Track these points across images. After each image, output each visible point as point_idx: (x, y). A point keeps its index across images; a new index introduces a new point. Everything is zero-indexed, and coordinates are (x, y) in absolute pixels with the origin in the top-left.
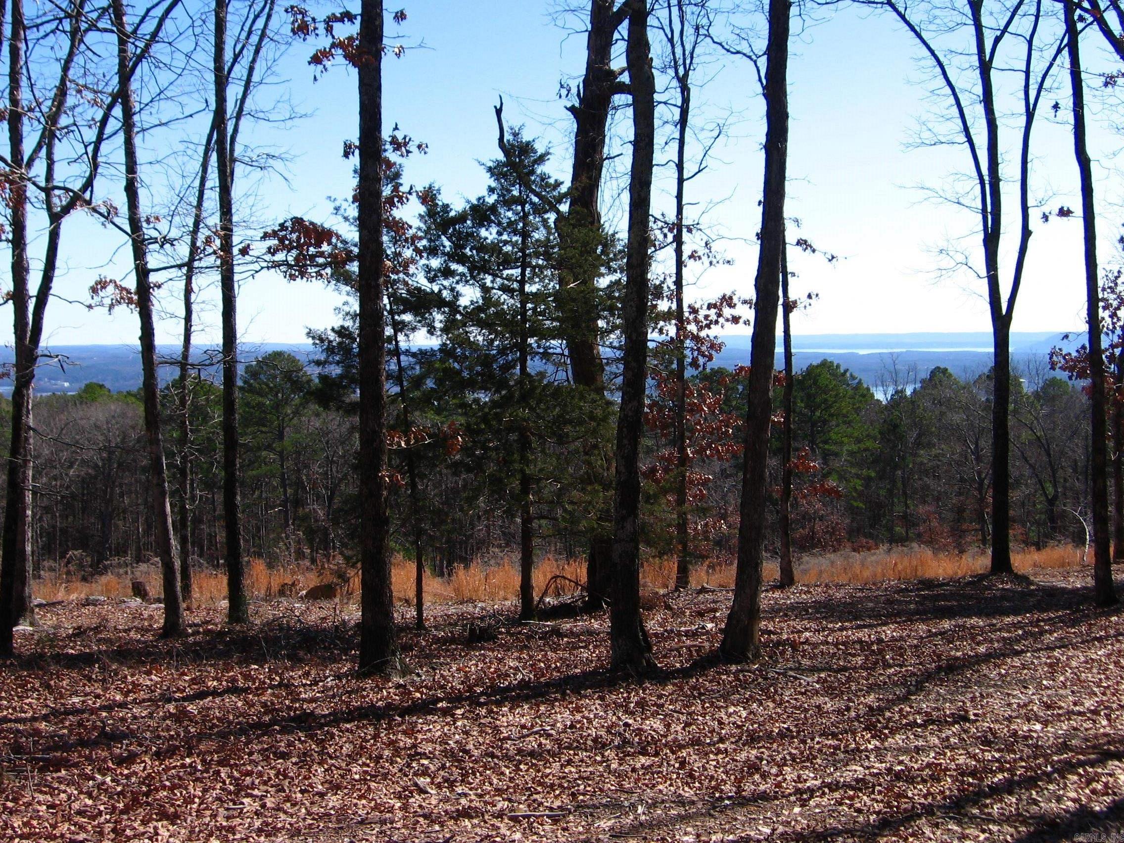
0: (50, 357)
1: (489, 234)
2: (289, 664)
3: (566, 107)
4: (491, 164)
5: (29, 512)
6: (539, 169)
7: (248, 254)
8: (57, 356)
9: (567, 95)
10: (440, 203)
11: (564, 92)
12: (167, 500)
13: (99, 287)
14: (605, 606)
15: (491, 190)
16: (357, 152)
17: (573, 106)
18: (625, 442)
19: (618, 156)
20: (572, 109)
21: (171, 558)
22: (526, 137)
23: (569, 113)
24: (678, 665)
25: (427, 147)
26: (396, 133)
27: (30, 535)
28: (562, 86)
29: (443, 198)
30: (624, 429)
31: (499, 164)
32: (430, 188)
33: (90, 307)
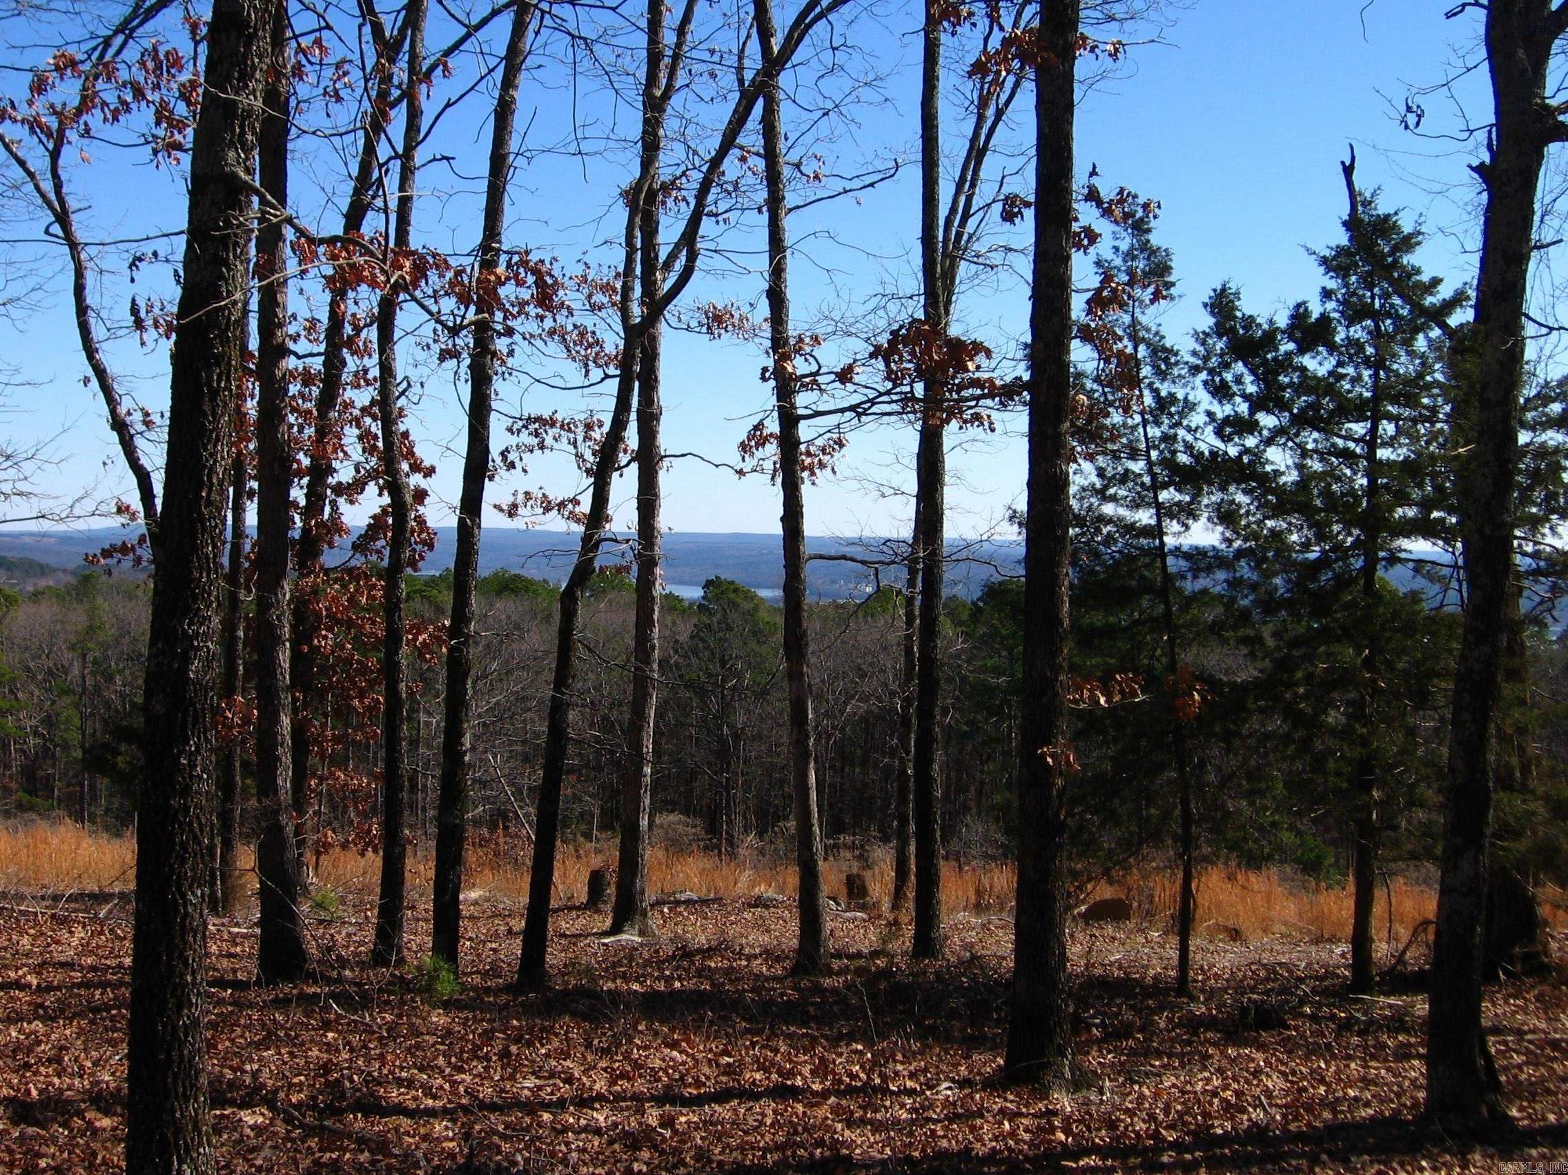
0: (616, 541)
1: (1318, 364)
2: (915, 1046)
3: (1470, 166)
4: (1327, 253)
5: (648, 770)
6: (1408, 259)
7: (850, 380)
8: (628, 541)
9: (1418, 124)
10: (1239, 314)
11: (1412, 119)
12: (812, 764)
13: (753, 443)
14: (1502, 976)
15: (1327, 294)
16: (1029, 214)
17: (1482, 164)
18: (1466, 716)
19: (1554, 243)
20: (1480, 169)
21: (812, 855)
22: (1383, 207)
23: (1476, 176)
24: (1552, 1117)
25: (1159, 207)
26: (1095, 181)
27: (647, 802)
28: (1409, 109)
29: (1246, 306)
30: (1465, 695)
31: (1340, 251)
32: (1224, 290)
33: (741, 473)
